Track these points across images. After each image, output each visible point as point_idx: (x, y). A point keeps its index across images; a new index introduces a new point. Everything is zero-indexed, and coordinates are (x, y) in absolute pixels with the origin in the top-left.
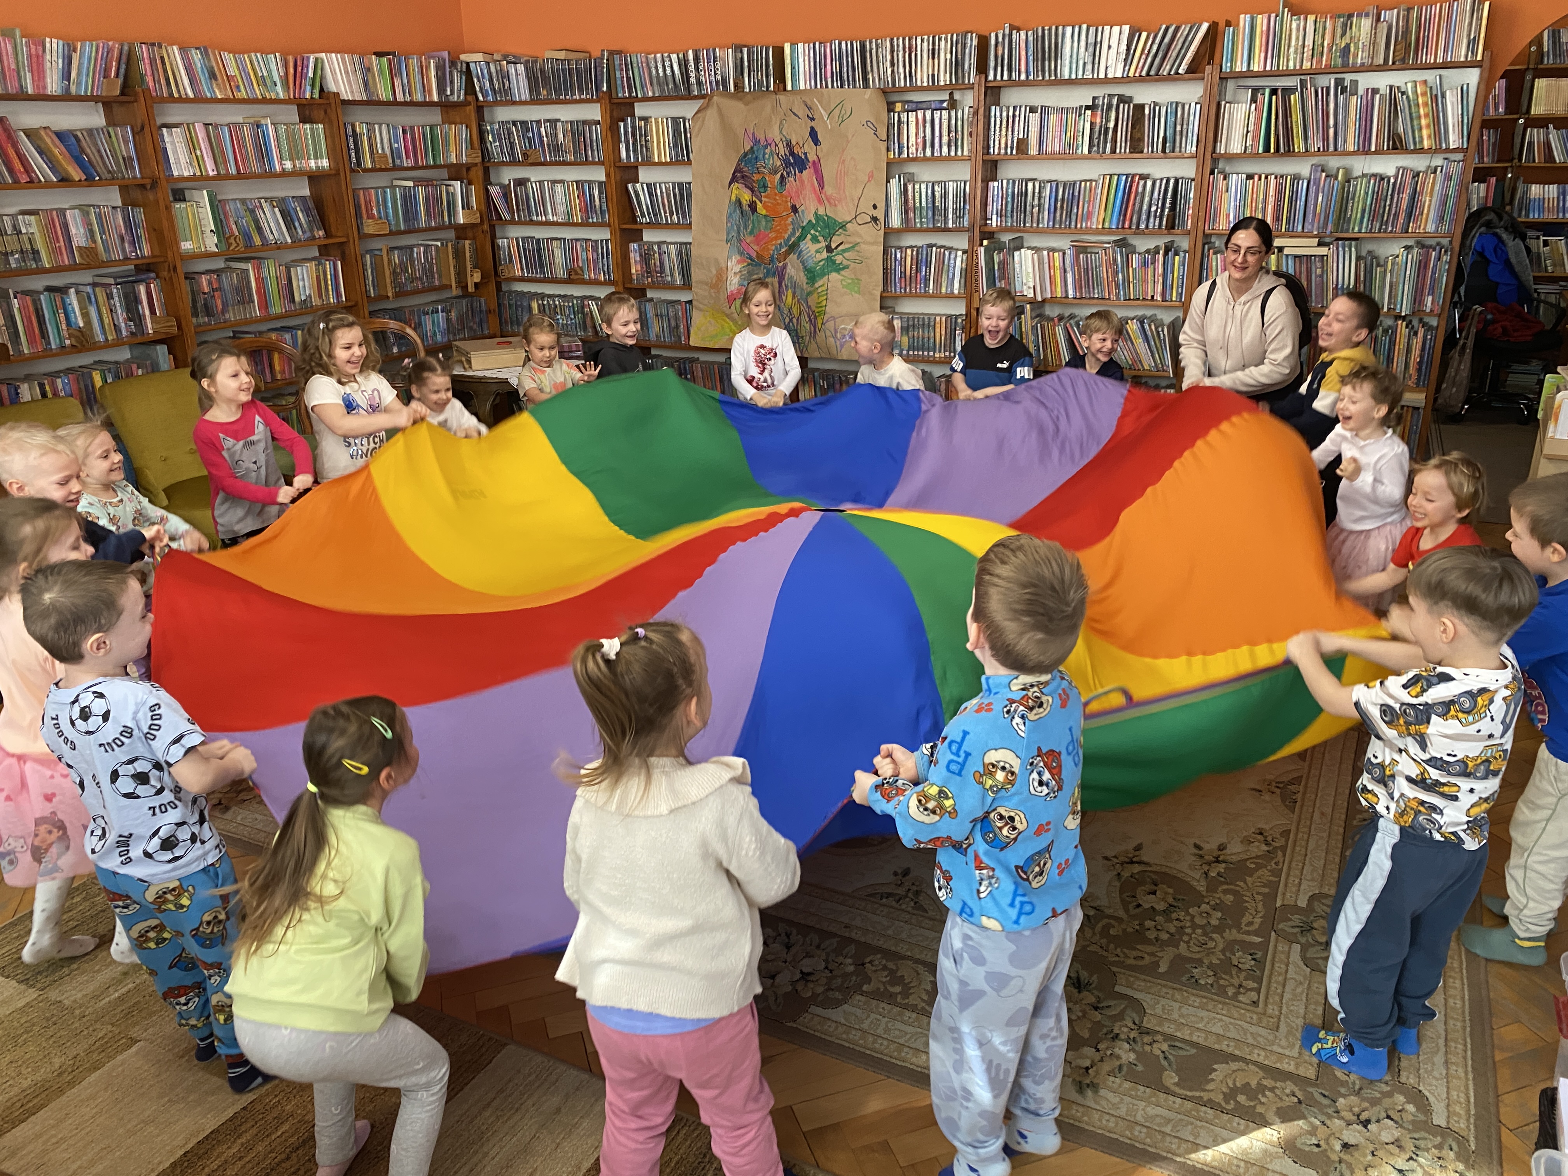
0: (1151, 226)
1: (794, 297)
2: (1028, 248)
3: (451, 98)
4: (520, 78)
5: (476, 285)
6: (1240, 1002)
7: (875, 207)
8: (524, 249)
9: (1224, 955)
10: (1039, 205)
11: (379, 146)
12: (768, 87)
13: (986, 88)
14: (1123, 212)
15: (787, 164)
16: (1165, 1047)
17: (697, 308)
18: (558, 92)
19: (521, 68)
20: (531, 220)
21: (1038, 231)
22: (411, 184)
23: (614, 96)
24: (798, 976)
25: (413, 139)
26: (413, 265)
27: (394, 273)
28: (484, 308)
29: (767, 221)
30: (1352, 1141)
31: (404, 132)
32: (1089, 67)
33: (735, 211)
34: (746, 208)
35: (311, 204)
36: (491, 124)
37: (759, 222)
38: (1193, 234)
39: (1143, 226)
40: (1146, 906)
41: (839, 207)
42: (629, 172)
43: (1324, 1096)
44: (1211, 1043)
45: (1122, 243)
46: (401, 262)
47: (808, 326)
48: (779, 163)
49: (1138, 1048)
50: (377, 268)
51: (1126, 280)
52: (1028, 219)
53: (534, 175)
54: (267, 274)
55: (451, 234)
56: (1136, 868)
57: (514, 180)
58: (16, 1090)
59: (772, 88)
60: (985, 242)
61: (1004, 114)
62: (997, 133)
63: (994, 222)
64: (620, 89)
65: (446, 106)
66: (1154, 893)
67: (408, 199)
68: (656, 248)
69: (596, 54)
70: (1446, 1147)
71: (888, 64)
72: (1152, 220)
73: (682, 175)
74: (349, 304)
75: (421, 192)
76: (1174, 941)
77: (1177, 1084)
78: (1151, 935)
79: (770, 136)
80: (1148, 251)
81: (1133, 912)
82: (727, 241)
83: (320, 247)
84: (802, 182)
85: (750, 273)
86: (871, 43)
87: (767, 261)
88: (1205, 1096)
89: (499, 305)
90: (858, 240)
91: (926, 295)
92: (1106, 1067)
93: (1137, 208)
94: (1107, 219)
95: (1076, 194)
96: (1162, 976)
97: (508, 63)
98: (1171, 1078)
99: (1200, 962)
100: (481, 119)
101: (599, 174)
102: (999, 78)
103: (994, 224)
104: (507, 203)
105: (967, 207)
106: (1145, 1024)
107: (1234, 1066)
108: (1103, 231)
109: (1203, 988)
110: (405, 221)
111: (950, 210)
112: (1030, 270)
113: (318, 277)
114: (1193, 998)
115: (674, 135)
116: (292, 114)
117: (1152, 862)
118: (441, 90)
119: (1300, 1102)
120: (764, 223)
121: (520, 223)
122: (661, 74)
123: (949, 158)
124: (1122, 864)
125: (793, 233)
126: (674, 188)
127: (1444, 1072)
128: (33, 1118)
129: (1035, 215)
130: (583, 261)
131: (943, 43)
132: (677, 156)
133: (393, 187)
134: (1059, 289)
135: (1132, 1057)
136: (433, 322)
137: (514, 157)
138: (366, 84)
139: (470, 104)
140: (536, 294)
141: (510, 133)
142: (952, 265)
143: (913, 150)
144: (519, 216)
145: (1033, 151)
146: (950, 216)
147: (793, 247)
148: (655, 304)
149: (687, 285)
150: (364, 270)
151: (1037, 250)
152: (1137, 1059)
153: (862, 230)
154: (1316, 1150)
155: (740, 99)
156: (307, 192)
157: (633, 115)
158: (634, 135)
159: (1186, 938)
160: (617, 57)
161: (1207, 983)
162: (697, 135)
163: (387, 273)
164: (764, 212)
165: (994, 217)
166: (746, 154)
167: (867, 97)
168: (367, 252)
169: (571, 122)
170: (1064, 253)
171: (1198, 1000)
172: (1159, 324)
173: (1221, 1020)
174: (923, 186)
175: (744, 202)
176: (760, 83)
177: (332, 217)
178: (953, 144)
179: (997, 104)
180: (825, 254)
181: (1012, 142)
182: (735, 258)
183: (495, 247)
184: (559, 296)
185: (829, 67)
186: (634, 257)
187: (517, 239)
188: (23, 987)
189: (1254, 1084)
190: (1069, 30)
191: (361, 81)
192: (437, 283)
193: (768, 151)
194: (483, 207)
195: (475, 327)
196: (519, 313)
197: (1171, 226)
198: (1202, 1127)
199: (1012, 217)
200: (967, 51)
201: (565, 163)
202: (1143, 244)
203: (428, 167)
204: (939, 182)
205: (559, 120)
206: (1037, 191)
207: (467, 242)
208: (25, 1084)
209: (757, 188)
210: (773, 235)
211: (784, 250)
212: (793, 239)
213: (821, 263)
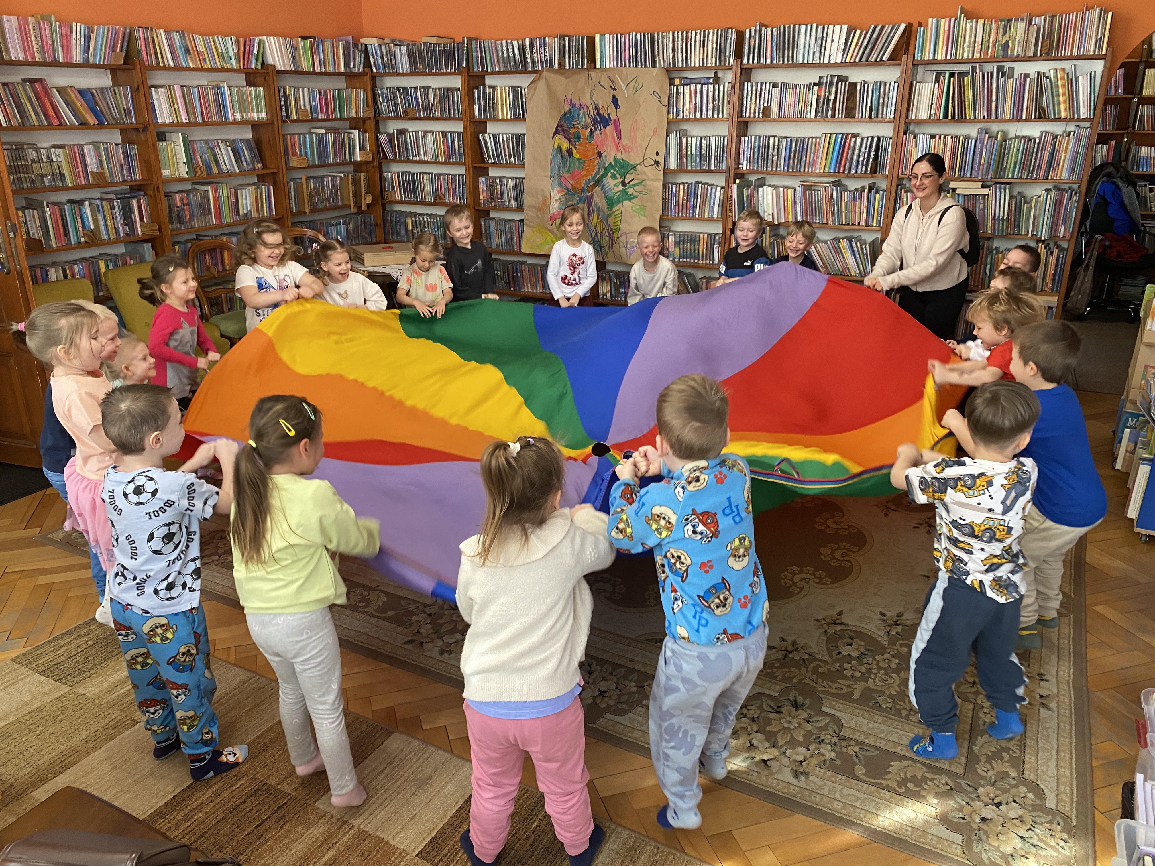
0: (859, 171)
1: (598, 218)
2: (769, 186)
3: (353, 70)
4: (403, 56)
5: (368, 206)
6: (911, 720)
7: (657, 154)
8: (403, 181)
9: (900, 688)
10: (778, 155)
11: (302, 103)
12: (583, 65)
13: (742, 69)
14: (839, 161)
15: (595, 122)
16: (856, 749)
17: (529, 226)
18: (430, 67)
19: (404, 49)
20: (409, 159)
21: (777, 174)
22: (323, 131)
23: (471, 70)
24: (597, 693)
25: (326, 99)
26: (323, 190)
27: (310, 196)
28: (373, 222)
29: (579, 163)
30: (988, 816)
31: (320, 94)
32: (817, 55)
33: (557, 155)
34: (565, 153)
35: (253, 144)
36: (382, 89)
37: (574, 163)
38: (890, 178)
39: (853, 171)
40: (845, 653)
41: (632, 154)
42: (480, 126)
43: (969, 785)
44: (889, 747)
45: (837, 184)
46: (315, 188)
47: (607, 239)
48: (589, 121)
49: (838, 749)
50: (298, 191)
51: (840, 210)
52: (770, 164)
53: (411, 126)
54: (221, 194)
55: (351, 168)
56: (839, 628)
57: (397, 130)
58: (57, 752)
59: (585, 67)
60: (738, 181)
61: (754, 88)
62: (749, 102)
63: (745, 166)
64: (475, 65)
65: (350, 76)
66: (851, 645)
67: (322, 142)
68: (498, 181)
69: (459, 39)
70: (1055, 822)
71: (671, 50)
72: (860, 167)
73: (519, 129)
74: (278, 217)
75: (330, 137)
76: (864, 678)
77: (864, 774)
78: (848, 673)
79: (583, 101)
80: (856, 190)
81: (835, 657)
82: (551, 177)
83: (258, 176)
84: (606, 135)
85: (567, 200)
86: (658, 35)
87: (579, 191)
88: (885, 783)
89: (384, 221)
90: (645, 177)
91: (693, 219)
92: (814, 761)
93: (849, 158)
94: (827, 166)
95: (805, 147)
96: (855, 701)
97: (395, 45)
98: (860, 770)
99: (882, 693)
100: (374, 85)
101: (458, 127)
102: (751, 62)
103: (745, 168)
104: (391, 146)
105: (725, 155)
106: (842, 733)
107: (905, 763)
108: (824, 174)
109: (885, 710)
110: (318, 158)
111: (713, 157)
112: (770, 202)
113: (256, 197)
114: (876, 717)
115: (514, 99)
116: (241, 79)
117: (850, 623)
118: (347, 64)
119: (952, 789)
120: (577, 164)
121: (401, 161)
122: (506, 55)
123: (713, 120)
124: (828, 624)
125: (598, 172)
126: (512, 138)
127: (1056, 772)
128: (69, 771)
129: (775, 162)
130: (445, 189)
131: (711, 36)
132: (515, 114)
133: (311, 134)
134: (790, 216)
135: (833, 755)
136: (337, 231)
137: (397, 114)
138: (294, 58)
139: (366, 74)
140: (410, 213)
141: (395, 96)
142: (713, 197)
143: (687, 113)
144: (400, 156)
145: (774, 115)
146: (713, 161)
147: (598, 182)
148: (496, 222)
149: (520, 208)
150: (289, 193)
151: (776, 187)
152: (836, 757)
153: (648, 170)
154: (962, 821)
155: (562, 74)
156: (250, 136)
157: (484, 84)
158: (484, 99)
159: (872, 676)
160: (474, 42)
161: (887, 707)
162: (531, 99)
163: (305, 195)
164: (578, 156)
165: (745, 163)
166: (565, 114)
167: (654, 74)
168: (292, 180)
169: (439, 89)
170: (795, 190)
171: (881, 718)
172: (863, 243)
173: (896, 732)
174: (694, 140)
175: (564, 149)
176: (577, 63)
177: (267, 154)
178: (716, 109)
179: (749, 80)
180: (620, 188)
181: (759, 108)
182: (557, 189)
183: (382, 178)
184: (427, 214)
185: (627, 51)
186: (482, 187)
187: (398, 173)
188: (58, 684)
189: (919, 776)
190: (803, 28)
191: (290, 57)
192: (340, 203)
193: (581, 112)
194: (374, 149)
195: (366, 235)
196: (398, 227)
197: (874, 172)
198: (882, 804)
199: (758, 163)
200: (728, 42)
201: (434, 119)
202: (852, 185)
203: (336, 120)
204: (705, 137)
205: (430, 87)
206: (776, 144)
207: (362, 175)
208: (62, 748)
209: (573, 139)
210: (584, 173)
211: (592, 183)
212: (598, 176)
213: (618, 194)
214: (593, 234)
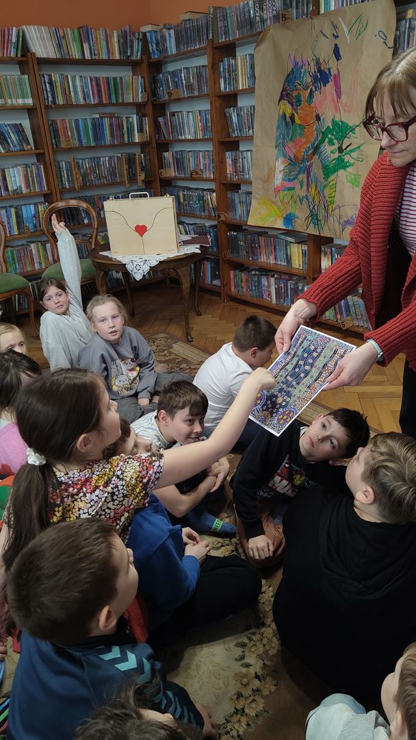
1: (315, 190)
3: (130, 57)
4: (172, 40)
5: (143, 181)
8: (176, 158)
12: (307, 14)
15: (315, 80)
17: (254, 197)
19: (172, 32)
20: (178, 139)
23: (217, 42)
25: (99, 86)
26: (100, 169)
29: (300, 129)
31: (92, 81)
33: (282, 123)
37: (296, 130)
41: (351, 113)
42: (228, 100)
47: (323, 211)
48: (310, 80)
57: (170, 112)
59: (310, 13)
64: (220, 36)
65: (126, 63)
69: (207, 12)
73: (251, 101)
74: (49, 192)
75: (106, 121)
79: (305, 57)
82: (276, 147)
84: (325, 94)
85: (289, 171)
87: (300, 161)
90: (362, 141)
97: (166, 30)
101: (207, 105)
104: (167, 128)
113: (26, 175)
115: (250, 68)
118: (122, 52)
125: (317, 138)
126: (250, 110)
130: (203, 165)
132: (252, 84)
138: (60, 47)
139: (144, 61)
140: (183, 187)
144: (172, 136)
147: (316, 149)
148: (239, 194)
158: (229, 71)
160: (218, 11)
162: (258, 63)
164: (299, 122)
166: (289, 75)
167: (380, 7)
168: (63, 160)
169: (197, 67)
175: (288, 115)
177: (37, 137)
180: (337, 155)
182: (281, 159)
183: (161, 158)
186: (229, 161)
187: (174, 152)
191: (55, 45)
192: (118, 180)
193: (303, 70)
194: (153, 131)
201: (194, 98)
205: (190, 68)
209: (295, 103)
210: (304, 140)
211: (310, 152)
212: (316, 143)
213: (334, 162)
214: (311, 207)
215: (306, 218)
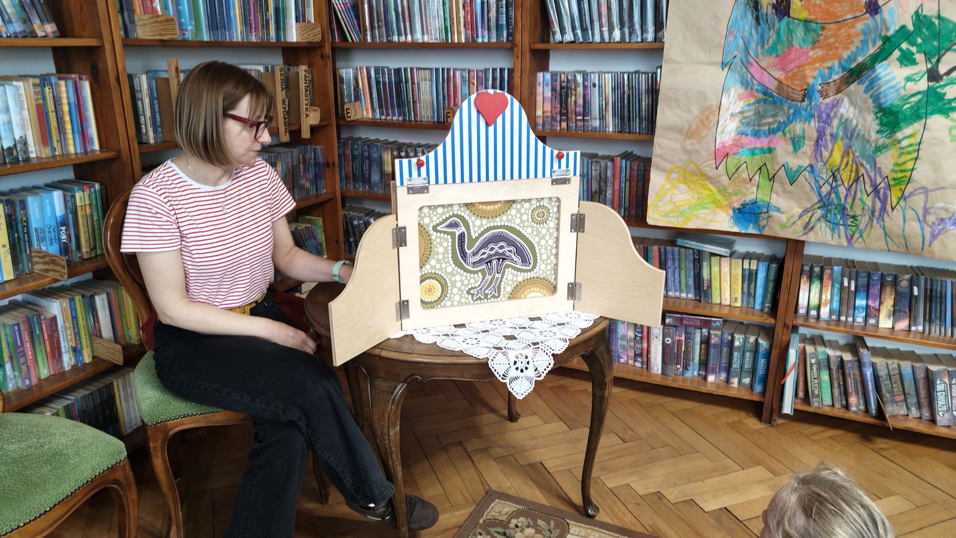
1: (846, 153)
5: (313, 129)
8: (378, 82)
17: (662, 170)
20: (390, 44)
29: (807, 30)
33: (744, 15)
34: (767, 10)
37: (790, 32)
47: (869, 201)
50: (160, 96)
55: (280, 56)
68: (579, 78)
74: (107, 154)
82: (723, 65)
85: (759, 116)
87: (799, 95)
89: (340, 157)
104: (358, 18)
113: (40, 107)
120: (802, 33)
121: (374, 47)
125: (860, 51)
140: (387, 143)
144: (373, 37)
147: (858, 74)
164: (804, 16)
180: (923, 84)
182: (736, 90)
183: (337, 80)
186: (543, 92)
187: (369, 70)
194: (325, 20)
195: (308, 185)
196: (366, 167)
207: (302, 69)
210: (817, 52)
211: (836, 77)
212: (860, 59)
213: (914, 99)
214: (825, 189)
215: (806, 211)
